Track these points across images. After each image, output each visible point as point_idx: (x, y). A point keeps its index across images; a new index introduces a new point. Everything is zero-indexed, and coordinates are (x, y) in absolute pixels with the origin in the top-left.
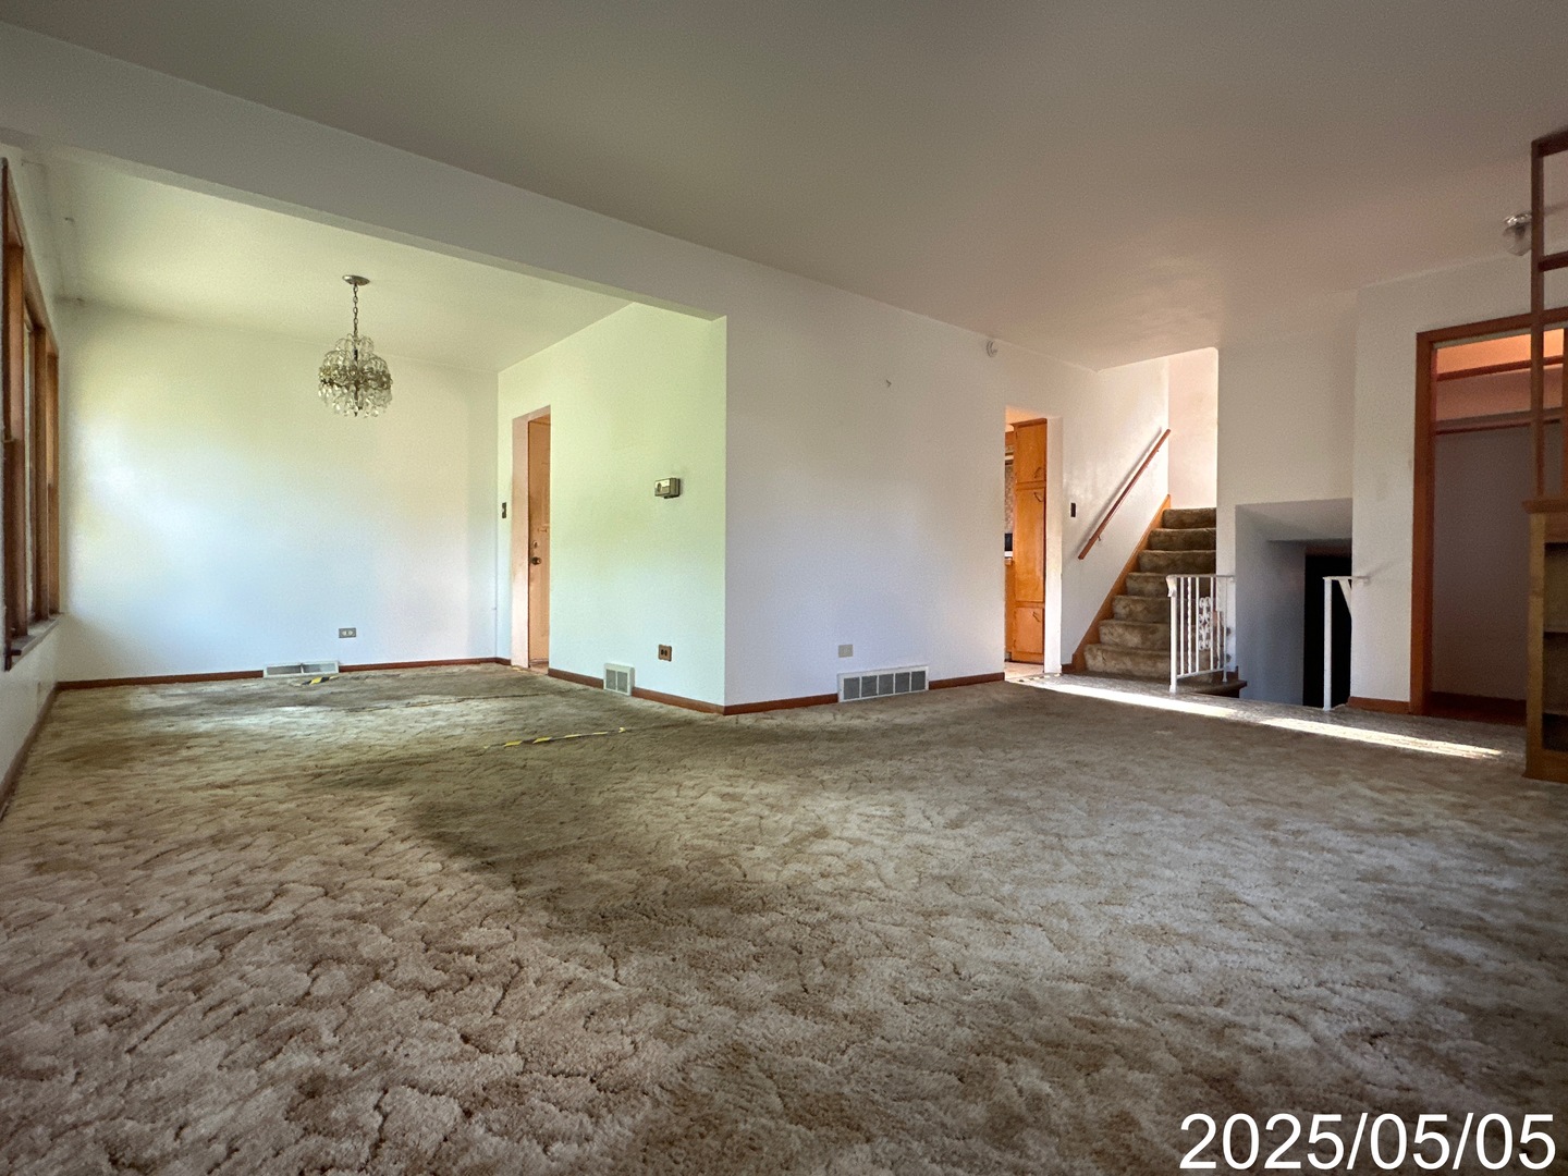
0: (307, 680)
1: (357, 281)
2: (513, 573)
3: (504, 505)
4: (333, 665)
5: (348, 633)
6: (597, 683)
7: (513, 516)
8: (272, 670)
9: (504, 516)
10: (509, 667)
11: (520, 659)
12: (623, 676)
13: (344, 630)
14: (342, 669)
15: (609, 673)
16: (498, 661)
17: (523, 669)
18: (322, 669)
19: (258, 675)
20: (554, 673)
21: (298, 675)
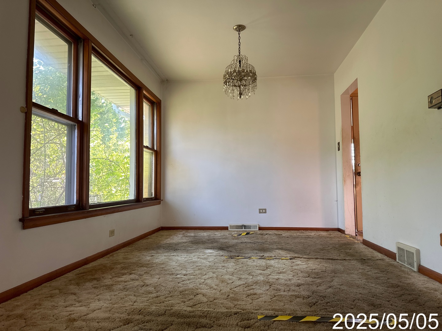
0: (240, 233)
1: (240, 28)
2: (344, 181)
3: (339, 143)
4: (257, 226)
5: (263, 211)
6: (391, 255)
7: (343, 149)
8: (232, 227)
9: (339, 150)
10: (343, 235)
11: (350, 229)
12: (410, 254)
13: (261, 209)
14: (260, 229)
15: (399, 249)
16: (339, 230)
17: (352, 236)
18: (251, 228)
19: (226, 228)
20: (366, 243)
21: (242, 230)
